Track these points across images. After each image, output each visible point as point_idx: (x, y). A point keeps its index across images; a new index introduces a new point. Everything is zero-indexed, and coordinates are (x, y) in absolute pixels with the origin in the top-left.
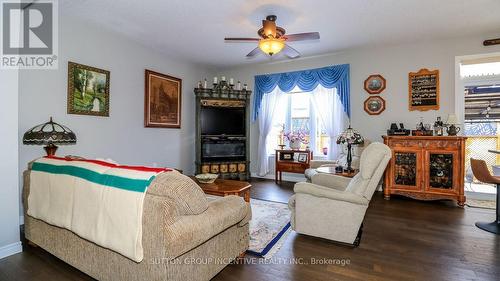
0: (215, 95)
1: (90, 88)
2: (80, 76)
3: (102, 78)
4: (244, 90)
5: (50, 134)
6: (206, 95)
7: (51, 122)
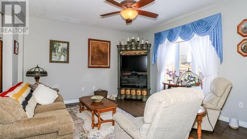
0: (128, 49)
1: (60, 50)
2: (55, 45)
3: (65, 45)
4: (146, 43)
5: (38, 72)
6: (123, 49)
7: (37, 67)
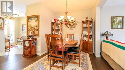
1: (117, 22)
2: (114, 19)
5: (107, 34)
7: (107, 31)
